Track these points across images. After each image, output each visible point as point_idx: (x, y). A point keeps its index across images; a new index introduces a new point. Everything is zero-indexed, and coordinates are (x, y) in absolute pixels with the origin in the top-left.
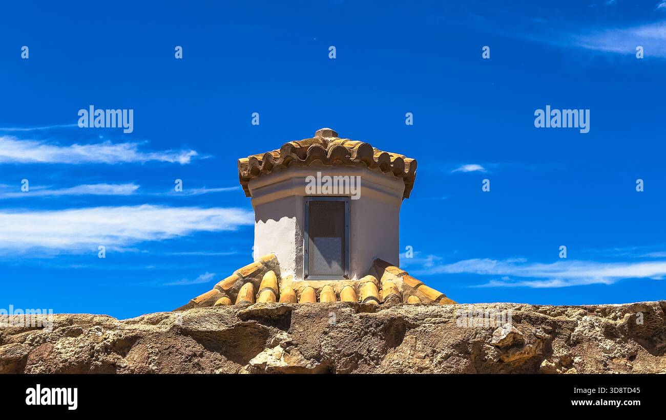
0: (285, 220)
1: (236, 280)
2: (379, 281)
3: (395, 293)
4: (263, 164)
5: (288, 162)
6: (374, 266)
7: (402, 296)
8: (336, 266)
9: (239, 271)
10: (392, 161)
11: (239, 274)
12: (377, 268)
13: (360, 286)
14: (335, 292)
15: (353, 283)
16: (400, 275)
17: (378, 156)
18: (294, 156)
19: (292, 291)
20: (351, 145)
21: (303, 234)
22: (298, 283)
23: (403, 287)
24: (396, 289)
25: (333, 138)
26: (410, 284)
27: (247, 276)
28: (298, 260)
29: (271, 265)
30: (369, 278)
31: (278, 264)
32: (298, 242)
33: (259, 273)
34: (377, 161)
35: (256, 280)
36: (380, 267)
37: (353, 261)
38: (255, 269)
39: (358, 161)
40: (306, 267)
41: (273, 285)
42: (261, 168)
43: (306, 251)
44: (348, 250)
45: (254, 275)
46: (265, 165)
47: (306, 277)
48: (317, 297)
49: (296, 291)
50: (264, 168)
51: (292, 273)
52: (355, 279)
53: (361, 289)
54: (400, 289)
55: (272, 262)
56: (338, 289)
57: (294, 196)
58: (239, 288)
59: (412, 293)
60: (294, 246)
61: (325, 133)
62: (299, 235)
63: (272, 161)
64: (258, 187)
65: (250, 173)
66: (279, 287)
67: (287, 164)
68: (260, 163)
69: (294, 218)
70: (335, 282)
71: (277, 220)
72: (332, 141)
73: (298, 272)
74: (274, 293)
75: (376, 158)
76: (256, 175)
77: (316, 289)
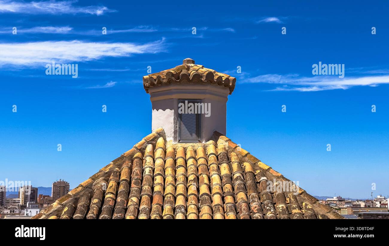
0: (168, 111)
1: (144, 143)
2: (216, 144)
3: (224, 151)
4: (157, 81)
5: (170, 81)
6: (213, 135)
7: (228, 152)
8: (194, 136)
9: (145, 138)
10: (223, 80)
11: (145, 140)
12: (215, 136)
13: (207, 146)
14: (194, 149)
15: (203, 145)
16: (226, 141)
17: (216, 78)
18: (173, 78)
19: (172, 149)
20: (202, 72)
21: (177, 118)
22: (175, 144)
23: (228, 147)
24: (225, 148)
25: (193, 65)
26: (231, 146)
27: (149, 141)
28: (175, 132)
29: (161, 134)
30: (211, 142)
31: (165, 133)
32: (175, 123)
33: (155, 139)
34: (216, 81)
35: (154, 142)
36: (216, 135)
37: (203, 133)
38: (153, 137)
39: (206, 81)
40: (179, 136)
41: (162, 146)
42: (156, 83)
43: (179, 127)
44: (200, 127)
45: (153, 140)
46: (158, 82)
47: (179, 141)
48: (185, 152)
49: (174, 149)
50: (157, 83)
51: (172, 139)
52: (204, 142)
53: (207, 148)
54: (227, 149)
55: (162, 132)
56: (196, 148)
57: (173, 99)
58: (146, 147)
59: (233, 151)
60: (173, 125)
61: (188, 62)
62: (175, 119)
63: (161, 80)
64: (153, 92)
65: (149, 85)
66: (165, 146)
67: (170, 82)
68: (155, 80)
69: (173, 110)
70: (194, 144)
71: (164, 110)
72: (192, 67)
73: (175, 139)
74: (164, 150)
75: (215, 79)
76: (153, 86)
77: (184, 148)
